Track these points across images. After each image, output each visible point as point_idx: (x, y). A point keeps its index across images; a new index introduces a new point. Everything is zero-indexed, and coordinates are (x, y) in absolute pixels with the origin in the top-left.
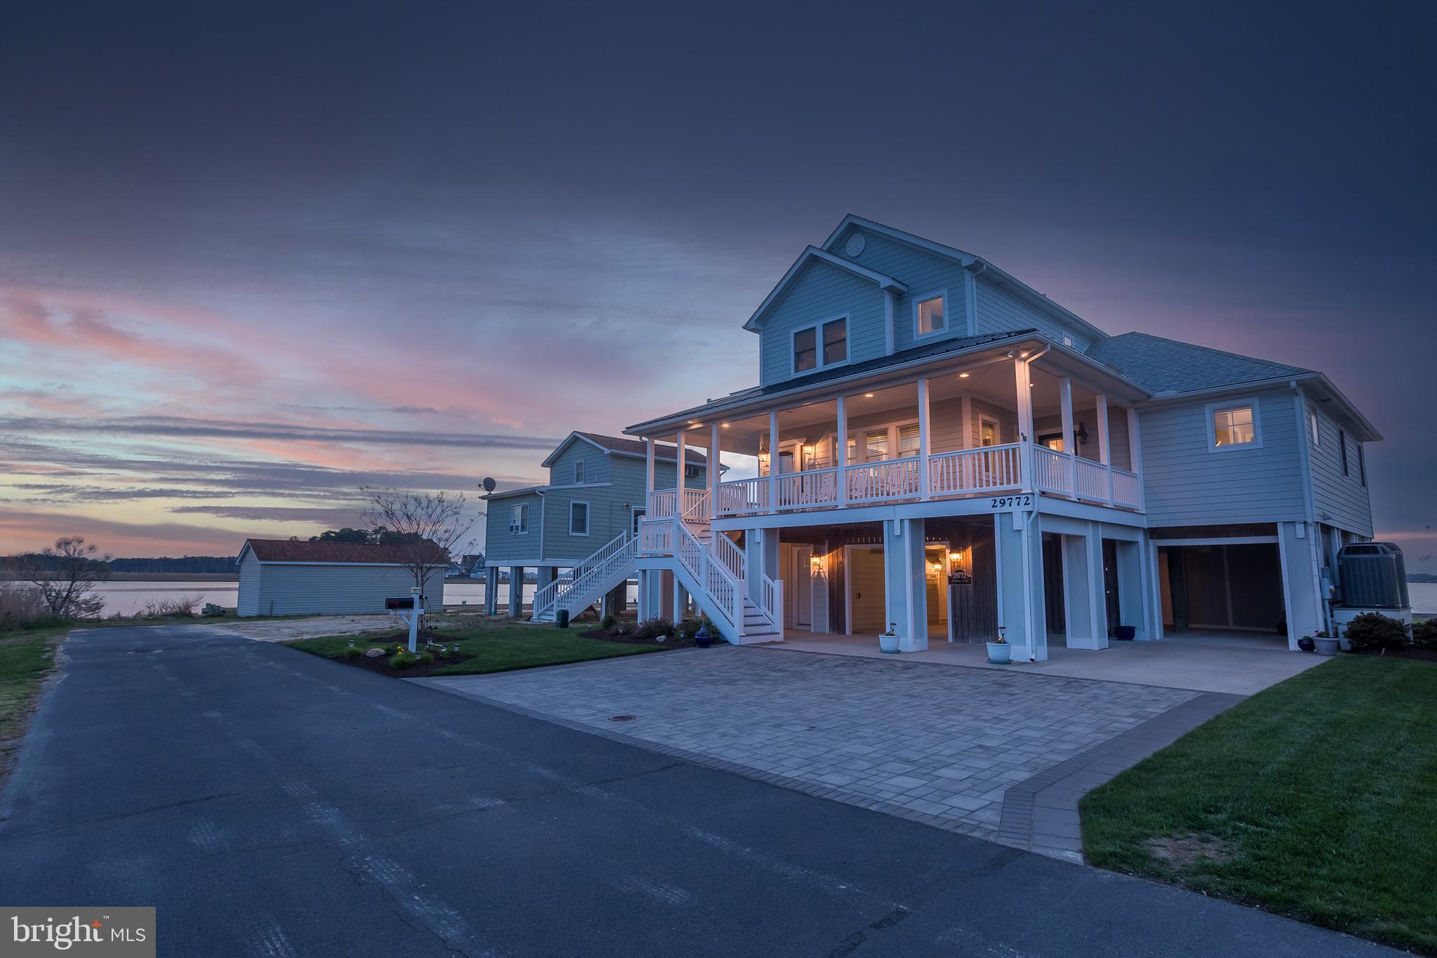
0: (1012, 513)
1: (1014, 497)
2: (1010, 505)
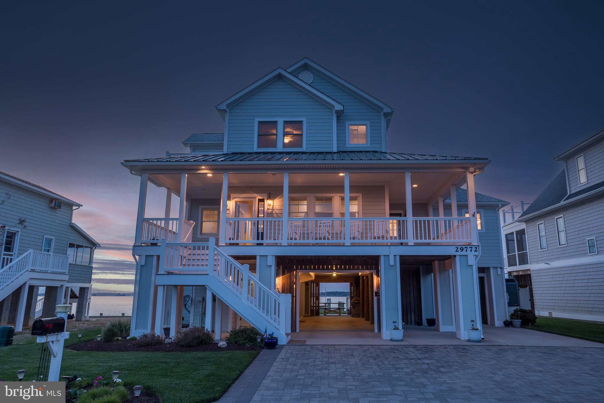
0: (467, 255)
1: (469, 247)
2: (466, 251)
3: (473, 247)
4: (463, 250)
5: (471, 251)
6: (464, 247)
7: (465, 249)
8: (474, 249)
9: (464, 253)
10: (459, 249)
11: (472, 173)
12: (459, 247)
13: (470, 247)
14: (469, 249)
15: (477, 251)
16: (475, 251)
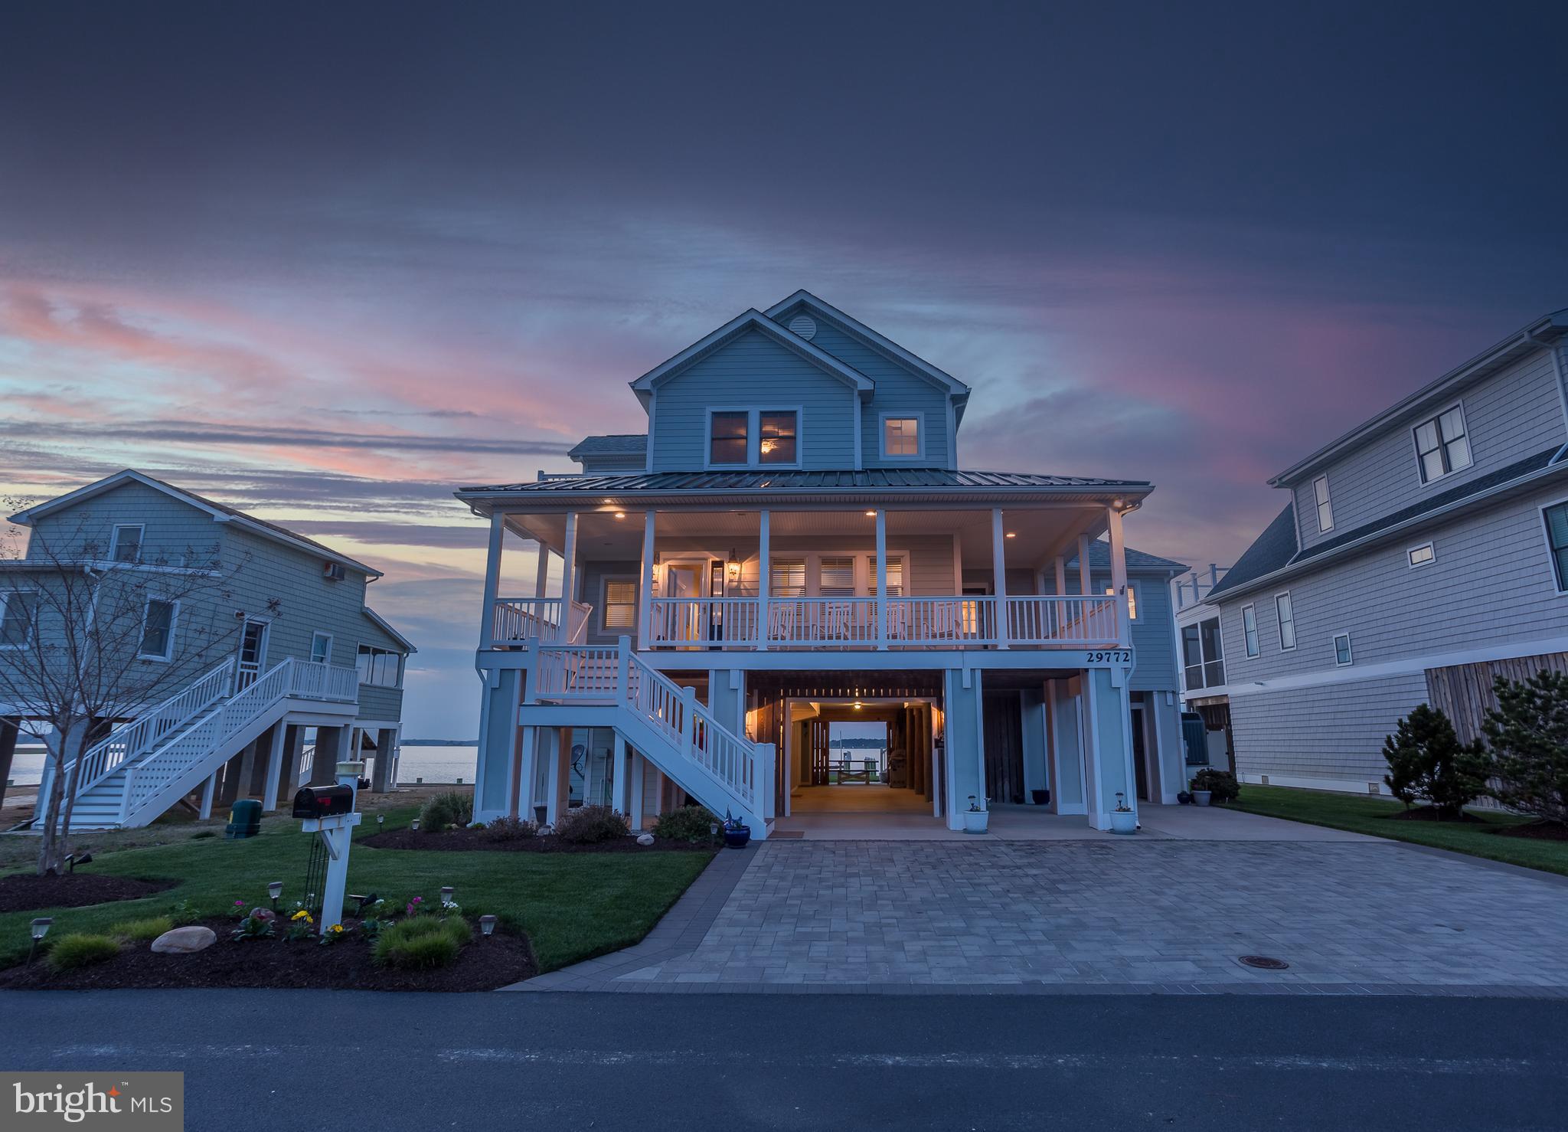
0: (1110, 669)
1: (1112, 652)
2: (1108, 661)
3: (1121, 653)
4: (1101, 658)
5: (1117, 660)
6: (1103, 653)
7: (1105, 657)
8: (1122, 657)
9: (1103, 664)
10: (1094, 657)
11: (1119, 510)
12: (1095, 653)
13: (1115, 654)
14: (1113, 657)
15: (1128, 661)
16: (1125, 660)
